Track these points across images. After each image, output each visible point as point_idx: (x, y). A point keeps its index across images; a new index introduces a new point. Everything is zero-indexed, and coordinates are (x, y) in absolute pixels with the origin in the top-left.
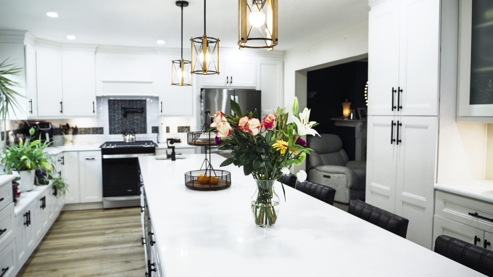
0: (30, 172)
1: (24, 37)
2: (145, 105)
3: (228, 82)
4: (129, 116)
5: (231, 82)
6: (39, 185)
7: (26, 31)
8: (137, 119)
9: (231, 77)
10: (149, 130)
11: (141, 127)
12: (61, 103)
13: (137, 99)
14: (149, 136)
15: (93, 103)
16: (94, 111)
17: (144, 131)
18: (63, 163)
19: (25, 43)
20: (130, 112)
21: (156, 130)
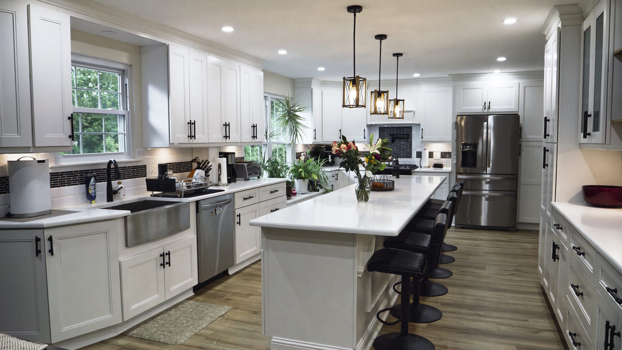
0: (304, 181)
1: (312, 82)
2: (411, 131)
3: (485, 108)
4: (397, 141)
5: (489, 108)
6: (312, 191)
7: (313, 78)
8: (404, 145)
9: (490, 103)
10: (414, 154)
11: (407, 152)
12: (340, 131)
13: (404, 126)
14: (414, 160)
15: (364, 130)
16: (365, 138)
17: (410, 156)
18: (337, 179)
19: (313, 86)
20: (397, 138)
21: (419, 155)
